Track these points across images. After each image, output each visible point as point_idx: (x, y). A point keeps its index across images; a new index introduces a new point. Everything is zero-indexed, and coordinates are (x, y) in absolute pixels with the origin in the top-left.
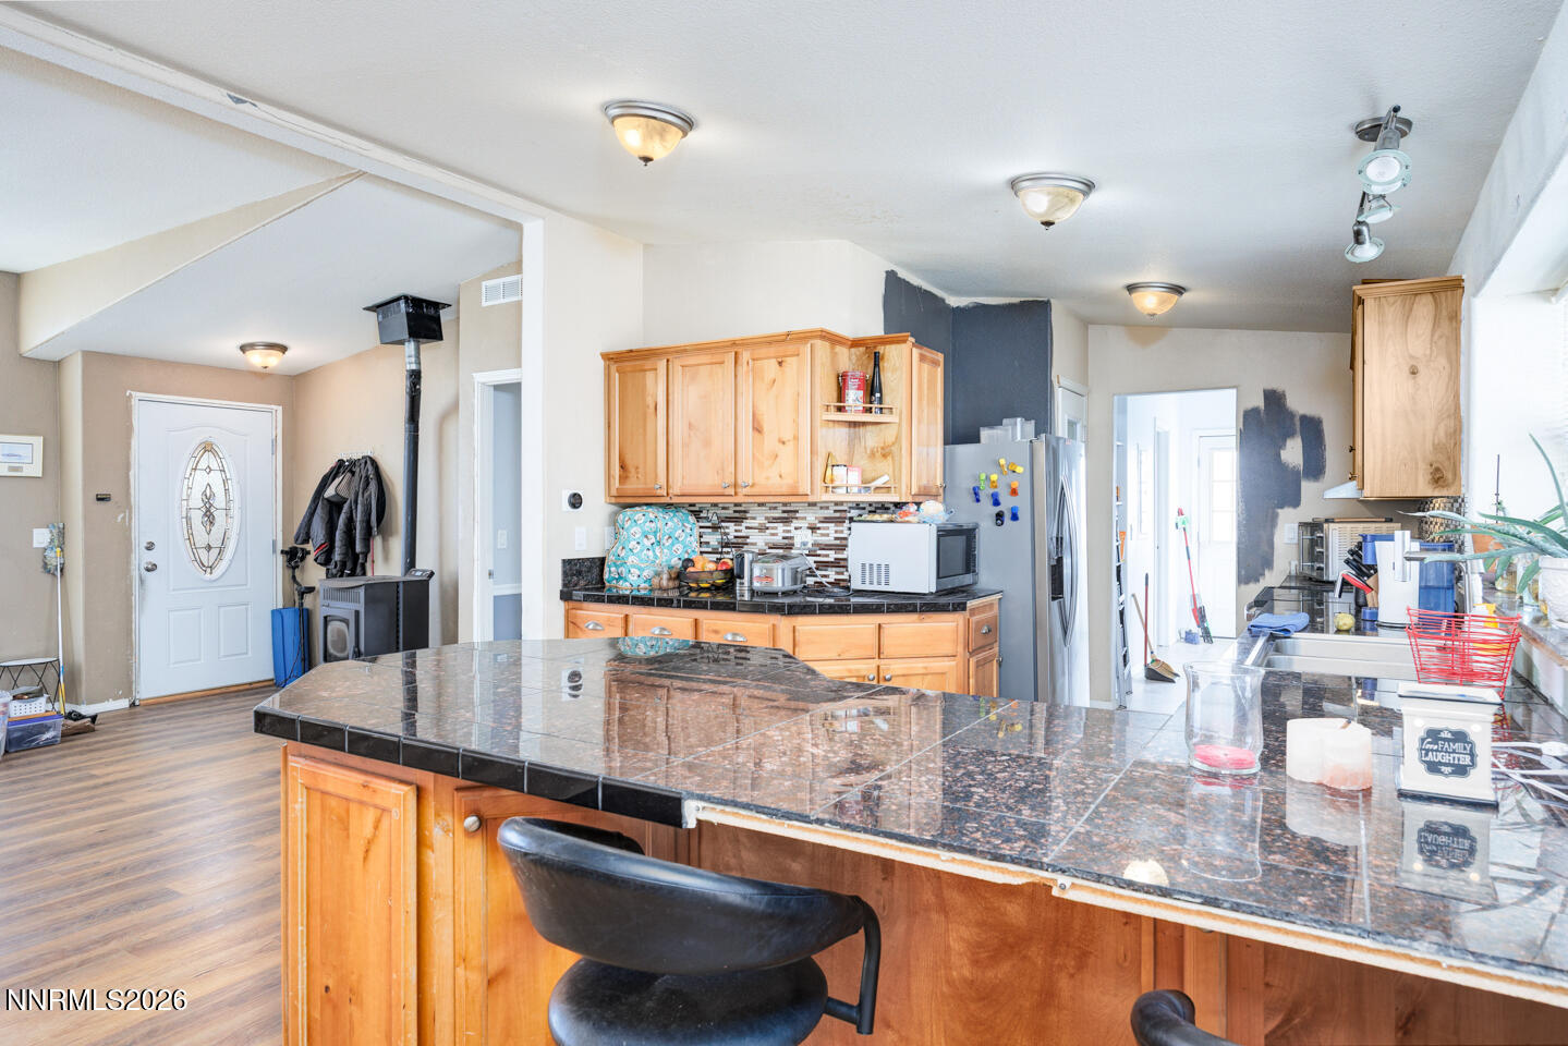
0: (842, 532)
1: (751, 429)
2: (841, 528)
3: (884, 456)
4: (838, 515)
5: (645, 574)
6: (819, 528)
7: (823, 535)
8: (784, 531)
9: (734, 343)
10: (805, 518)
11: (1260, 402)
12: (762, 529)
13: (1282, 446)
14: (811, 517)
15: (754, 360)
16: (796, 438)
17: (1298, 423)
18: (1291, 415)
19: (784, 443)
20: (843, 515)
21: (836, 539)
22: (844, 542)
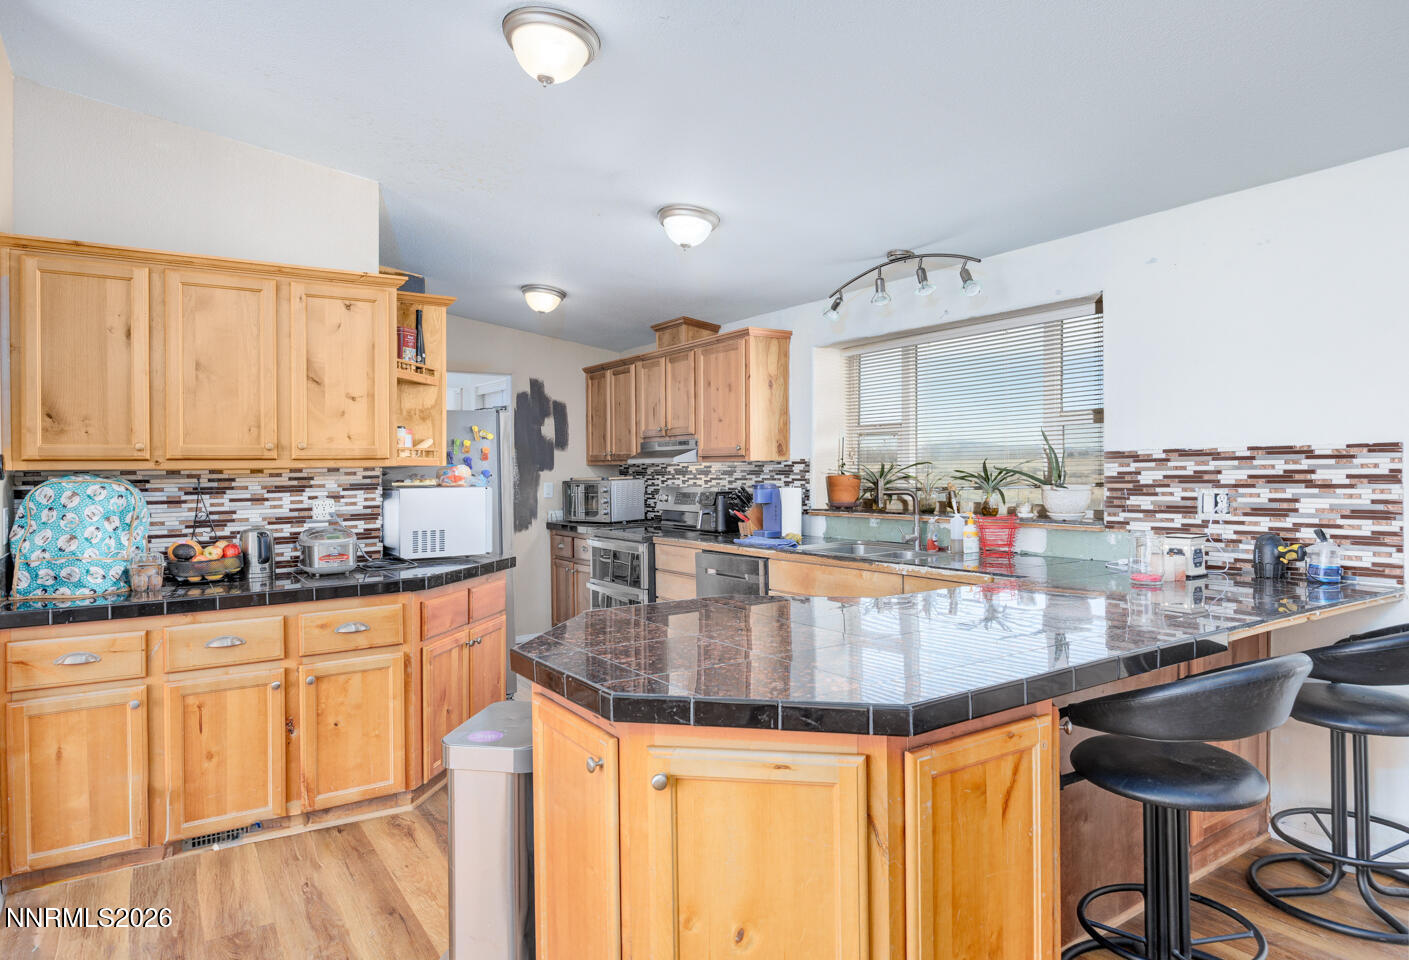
0: (373, 499)
1: (305, 379)
2: (372, 496)
3: (424, 419)
4: (368, 481)
5: (112, 572)
6: (343, 497)
7: (347, 504)
8: (292, 502)
9: (280, 271)
10: (323, 486)
11: (527, 389)
12: (257, 500)
13: (541, 423)
14: (332, 483)
15: (308, 296)
16: (371, 396)
17: (552, 406)
18: (547, 400)
19: (353, 399)
20: (374, 481)
21: (365, 507)
22: (376, 511)
